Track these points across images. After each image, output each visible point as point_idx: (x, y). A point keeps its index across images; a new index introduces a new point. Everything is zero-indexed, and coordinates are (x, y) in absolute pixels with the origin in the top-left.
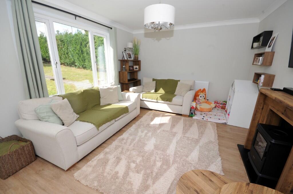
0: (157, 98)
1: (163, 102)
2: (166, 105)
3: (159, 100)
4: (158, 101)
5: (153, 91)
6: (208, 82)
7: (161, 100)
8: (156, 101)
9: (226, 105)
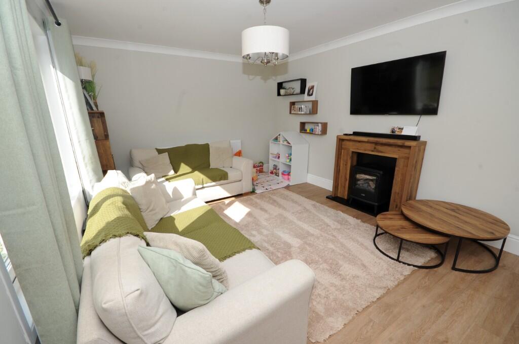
0: (203, 180)
1: (214, 183)
2: (218, 188)
3: (206, 183)
4: (205, 185)
5: (172, 173)
6: (240, 141)
7: (210, 181)
8: (201, 186)
9: (263, 166)
